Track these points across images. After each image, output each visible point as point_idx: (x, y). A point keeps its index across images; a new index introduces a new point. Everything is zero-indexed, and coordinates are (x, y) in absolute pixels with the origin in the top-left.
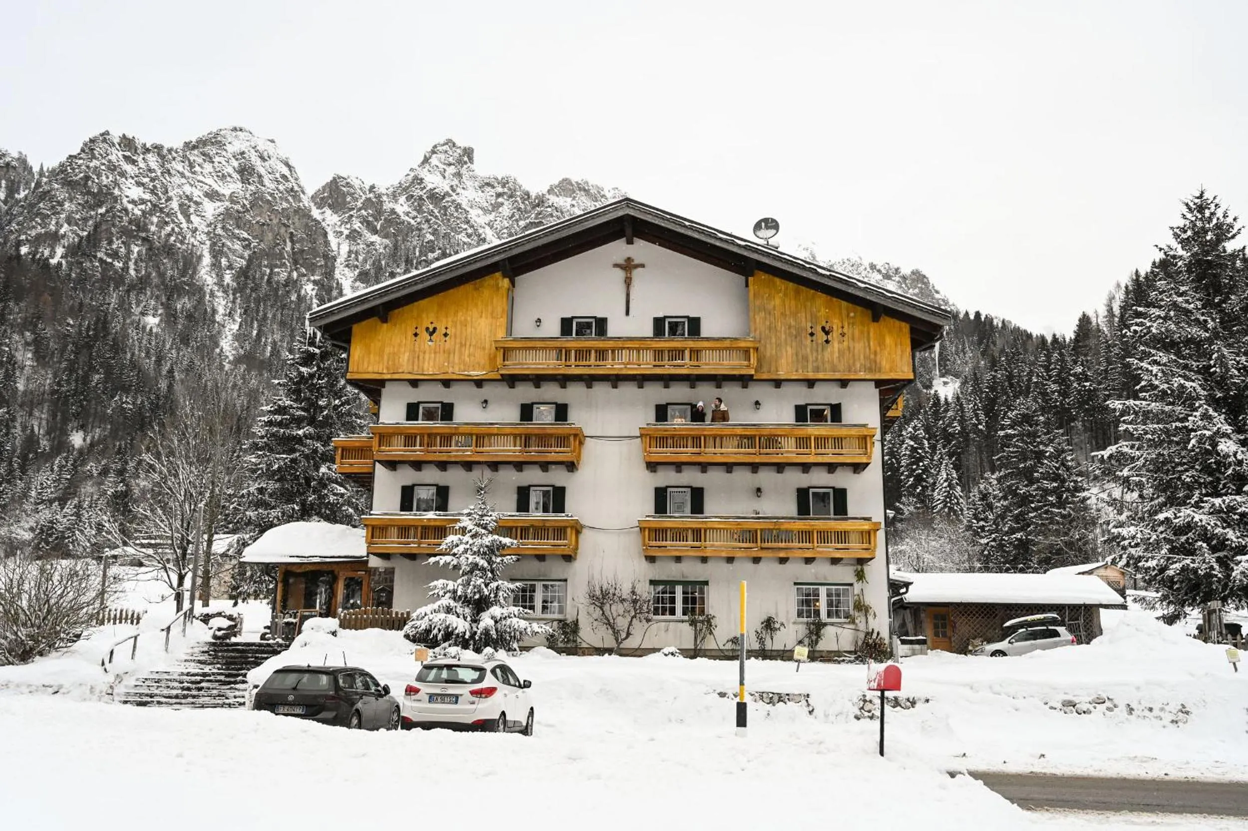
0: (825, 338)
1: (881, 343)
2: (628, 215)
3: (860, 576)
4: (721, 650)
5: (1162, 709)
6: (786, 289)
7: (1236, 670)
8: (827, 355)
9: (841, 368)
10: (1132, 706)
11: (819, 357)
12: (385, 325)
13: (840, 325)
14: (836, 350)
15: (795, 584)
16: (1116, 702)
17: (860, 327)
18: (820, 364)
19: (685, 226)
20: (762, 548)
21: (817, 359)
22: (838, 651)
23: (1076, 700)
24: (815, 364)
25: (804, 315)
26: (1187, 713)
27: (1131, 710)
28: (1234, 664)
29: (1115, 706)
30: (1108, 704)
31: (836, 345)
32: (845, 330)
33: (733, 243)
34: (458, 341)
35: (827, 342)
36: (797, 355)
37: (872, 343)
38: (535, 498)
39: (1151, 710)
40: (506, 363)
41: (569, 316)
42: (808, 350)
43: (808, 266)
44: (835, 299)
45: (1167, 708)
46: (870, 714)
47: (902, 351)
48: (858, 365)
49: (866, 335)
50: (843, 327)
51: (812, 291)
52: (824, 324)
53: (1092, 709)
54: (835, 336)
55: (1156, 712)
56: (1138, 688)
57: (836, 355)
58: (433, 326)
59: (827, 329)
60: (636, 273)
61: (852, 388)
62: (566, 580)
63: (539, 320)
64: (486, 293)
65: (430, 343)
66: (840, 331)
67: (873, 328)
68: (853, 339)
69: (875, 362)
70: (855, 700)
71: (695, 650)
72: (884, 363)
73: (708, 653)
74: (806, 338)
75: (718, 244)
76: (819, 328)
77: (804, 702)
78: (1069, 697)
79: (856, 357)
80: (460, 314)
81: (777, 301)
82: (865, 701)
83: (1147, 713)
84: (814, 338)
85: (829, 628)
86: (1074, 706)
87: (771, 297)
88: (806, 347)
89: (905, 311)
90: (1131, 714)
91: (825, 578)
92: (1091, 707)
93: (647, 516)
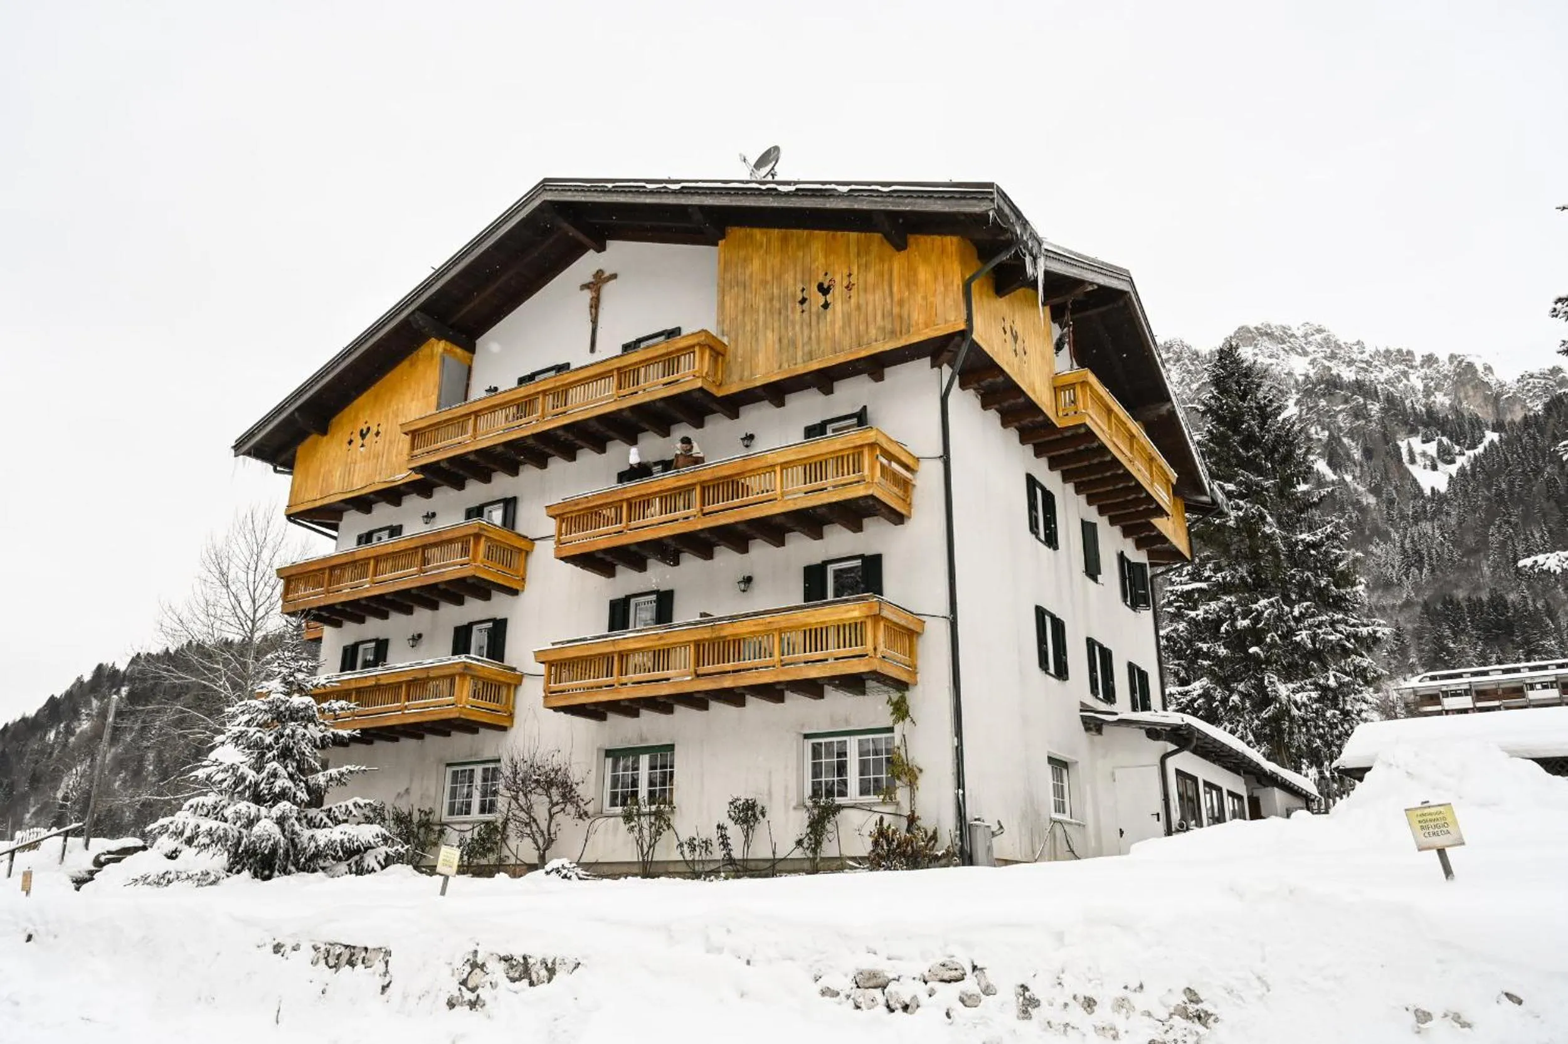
0: (822, 300)
1: (911, 282)
2: (545, 201)
3: (901, 710)
4: (686, 862)
5: (1121, 1004)
6: (769, 241)
7: (1448, 871)
8: (824, 328)
9: (846, 343)
10: (1035, 991)
11: (813, 335)
12: (325, 438)
13: (846, 272)
14: (839, 315)
15: (807, 736)
16: (991, 977)
17: (877, 267)
18: (815, 346)
19: (609, 191)
20: (698, 676)
21: (810, 338)
22: (840, 858)
23: (889, 970)
24: (807, 349)
25: (792, 273)
26: (1201, 1018)
27: (1028, 1004)
28: (1441, 852)
29: (988, 991)
30: (970, 985)
31: (838, 308)
32: (853, 280)
33: (668, 192)
34: (388, 438)
35: (826, 306)
36: (780, 340)
37: (895, 289)
38: (478, 638)
39: (1090, 1004)
40: (416, 452)
41: (527, 372)
42: (798, 328)
43: (763, 187)
44: (839, 233)
45: (1139, 1001)
47: (946, 287)
48: (873, 332)
49: (886, 277)
50: (850, 275)
51: (806, 232)
52: (821, 279)
53: (923, 998)
54: (836, 296)
55: (1104, 1013)
56: (1060, 937)
57: (839, 324)
58: (367, 425)
59: (826, 286)
60: (608, 289)
62: (499, 761)
63: (495, 389)
64: (420, 367)
65: (362, 449)
66: (845, 283)
67: (898, 262)
68: (865, 290)
69: (901, 317)
71: (644, 863)
72: (915, 316)
73: (671, 869)
74: (794, 310)
75: (649, 200)
76: (815, 288)
77: (380, 966)
78: (869, 963)
79: (870, 319)
80: (393, 403)
81: (756, 264)
82: (474, 965)
83: (1077, 1014)
84: (806, 305)
86: (884, 987)
87: (746, 260)
88: (793, 323)
89: (916, 208)
90: (1025, 1014)
92: (921, 990)
93: (553, 644)
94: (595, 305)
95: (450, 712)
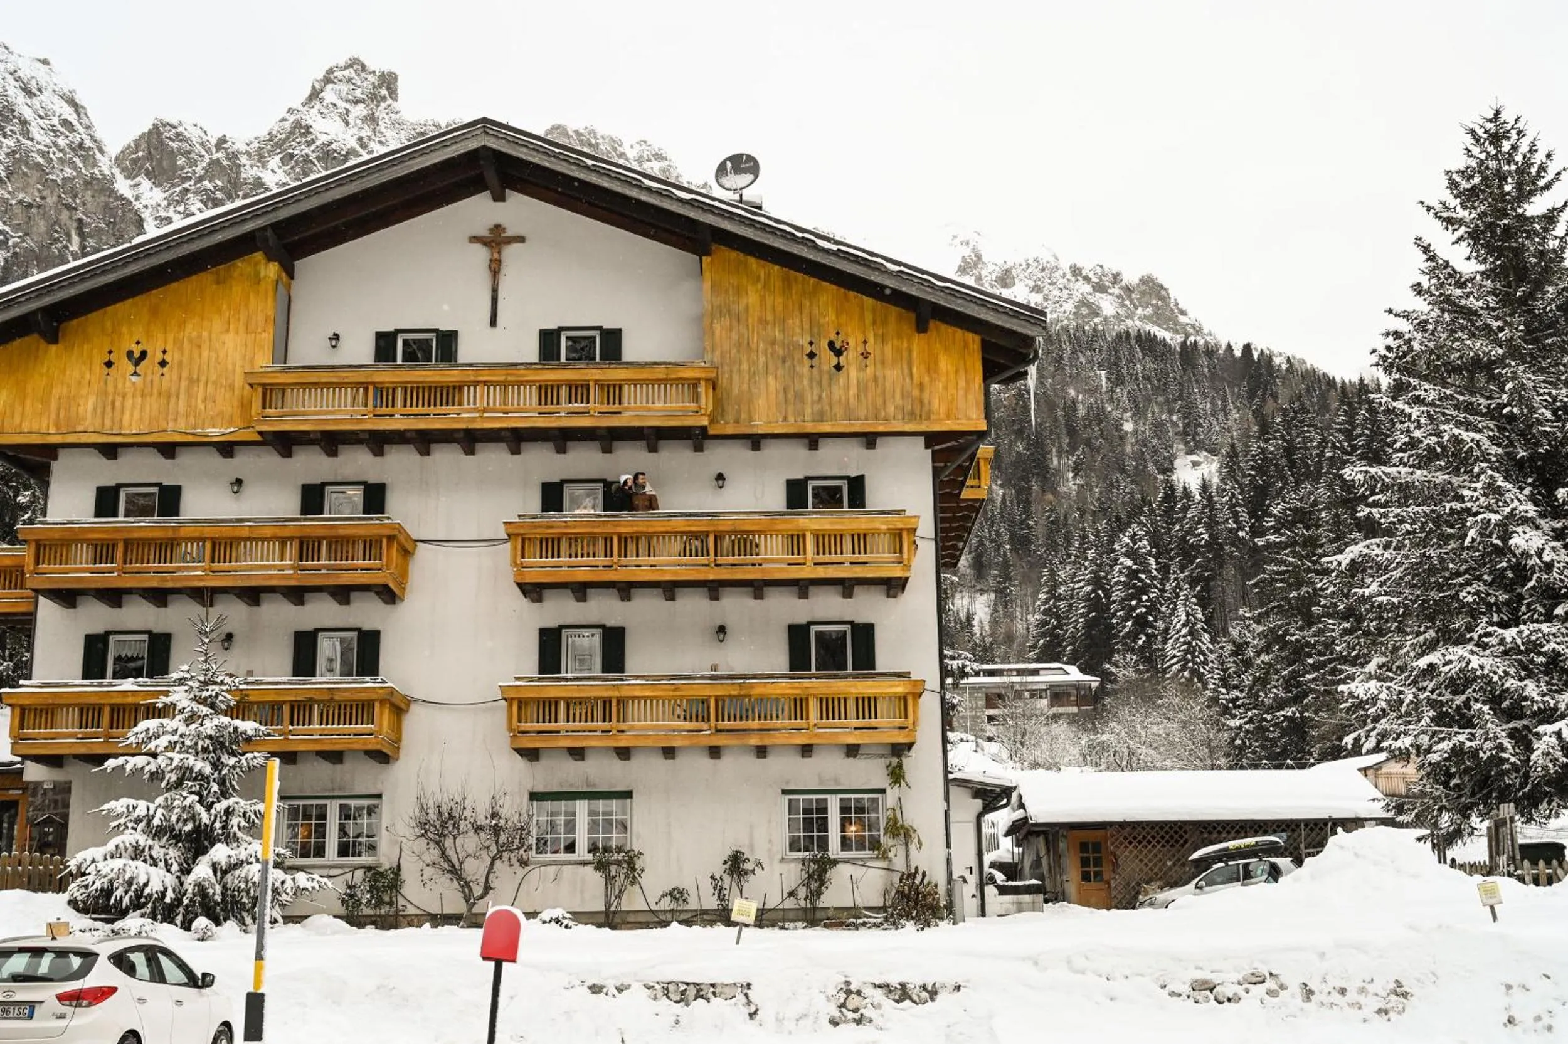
0: (834, 361)
1: (932, 368)
2: (484, 147)
3: (897, 775)
4: (651, 911)
5: (1362, 990)
6: (768, 276)
7: (1495, 917)
8: (837, 392)
9: (862, 413)
10: (1312, 986)
11: (824, 395)
12: (53, 348)
13: (861, 338)
14: (853, 381)
15: (785, 792)
16: (1283, 979)
17: (895, 342)
18: (827, 408)
19: (587, 167)
20: (718, 731)
21: (820, 397)
22: (855, 908)
23: (1215, 978)
24: (817, 407)
25: (798, 321)
26: (1405, 995)
27: (1308, 993)
28: (1492, 908)
29: (1283, 987)
30: (1270, 984)
31: (853, 373)
32: (869, 348)
33: (670, 197)
34: (185, 374)
35: (838, 367)
36: (785, 390)
37: (915, 370)
38: (328, 648)
39: (1343, 991)
40: (268, 411)
41: (389, 328)
42: (806, 382)
43: (800, 235)
44: (852, 294)
45: (1371, 988)
46: (856, 1016)
47: (967, 382)
48: (891, 409)
49: (905, 354)
50: (865, 342)
51: (812, 281)
52: (833, 337)
53: (1242, 994)
54: (850, 358)
55: (1352, 996)
56: (1322, 955)
57: (853, 391)
58: (140, 348)
59: (838, 346)
60: (510, 252)
61: (884, 447)
62: (379, 796)
63: (336, 337)
64: (237, 290)
65: (134, 379)
66: (860, 349)
67: (918, 342)
68: (883, 363)
69: (921, 402)
70: (832, 991)
71: (607, 913)
72: (936, 404)
73: (631, 918)
74: (801, 362)
75: (644, 197)
76: (824, 344)
77: (741, 998)
78: (1200, 975)
79: (888, 395)
80: (189, 327)
81: (752, 298)
82: (849, 992)
83: (1336, 997)
84: (815, 361)
85: (841, 867)
86: (1211, 990)
87: (739, 291)
88: (801, 377)
89: (968, 312)
90: (1309, 999)
91: (837, 781)
92: (1240, 990)
93: (517, 679)
94: (495, 269)
95: (365, 742)
